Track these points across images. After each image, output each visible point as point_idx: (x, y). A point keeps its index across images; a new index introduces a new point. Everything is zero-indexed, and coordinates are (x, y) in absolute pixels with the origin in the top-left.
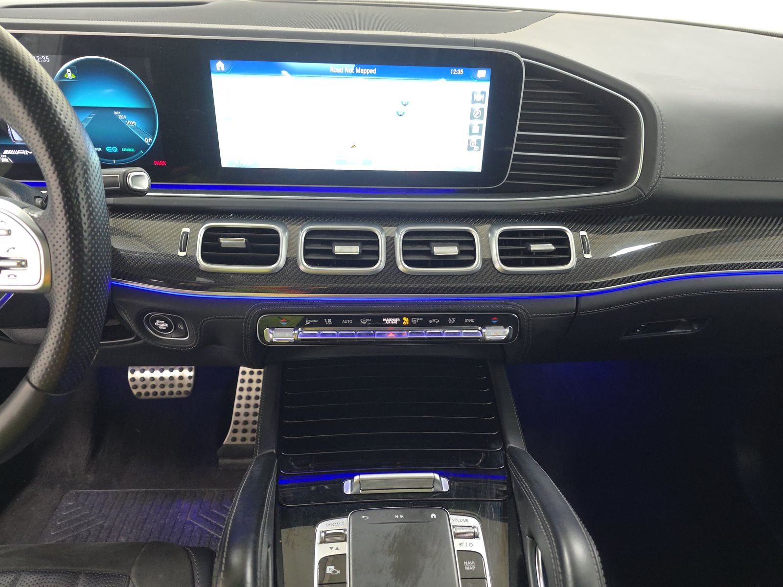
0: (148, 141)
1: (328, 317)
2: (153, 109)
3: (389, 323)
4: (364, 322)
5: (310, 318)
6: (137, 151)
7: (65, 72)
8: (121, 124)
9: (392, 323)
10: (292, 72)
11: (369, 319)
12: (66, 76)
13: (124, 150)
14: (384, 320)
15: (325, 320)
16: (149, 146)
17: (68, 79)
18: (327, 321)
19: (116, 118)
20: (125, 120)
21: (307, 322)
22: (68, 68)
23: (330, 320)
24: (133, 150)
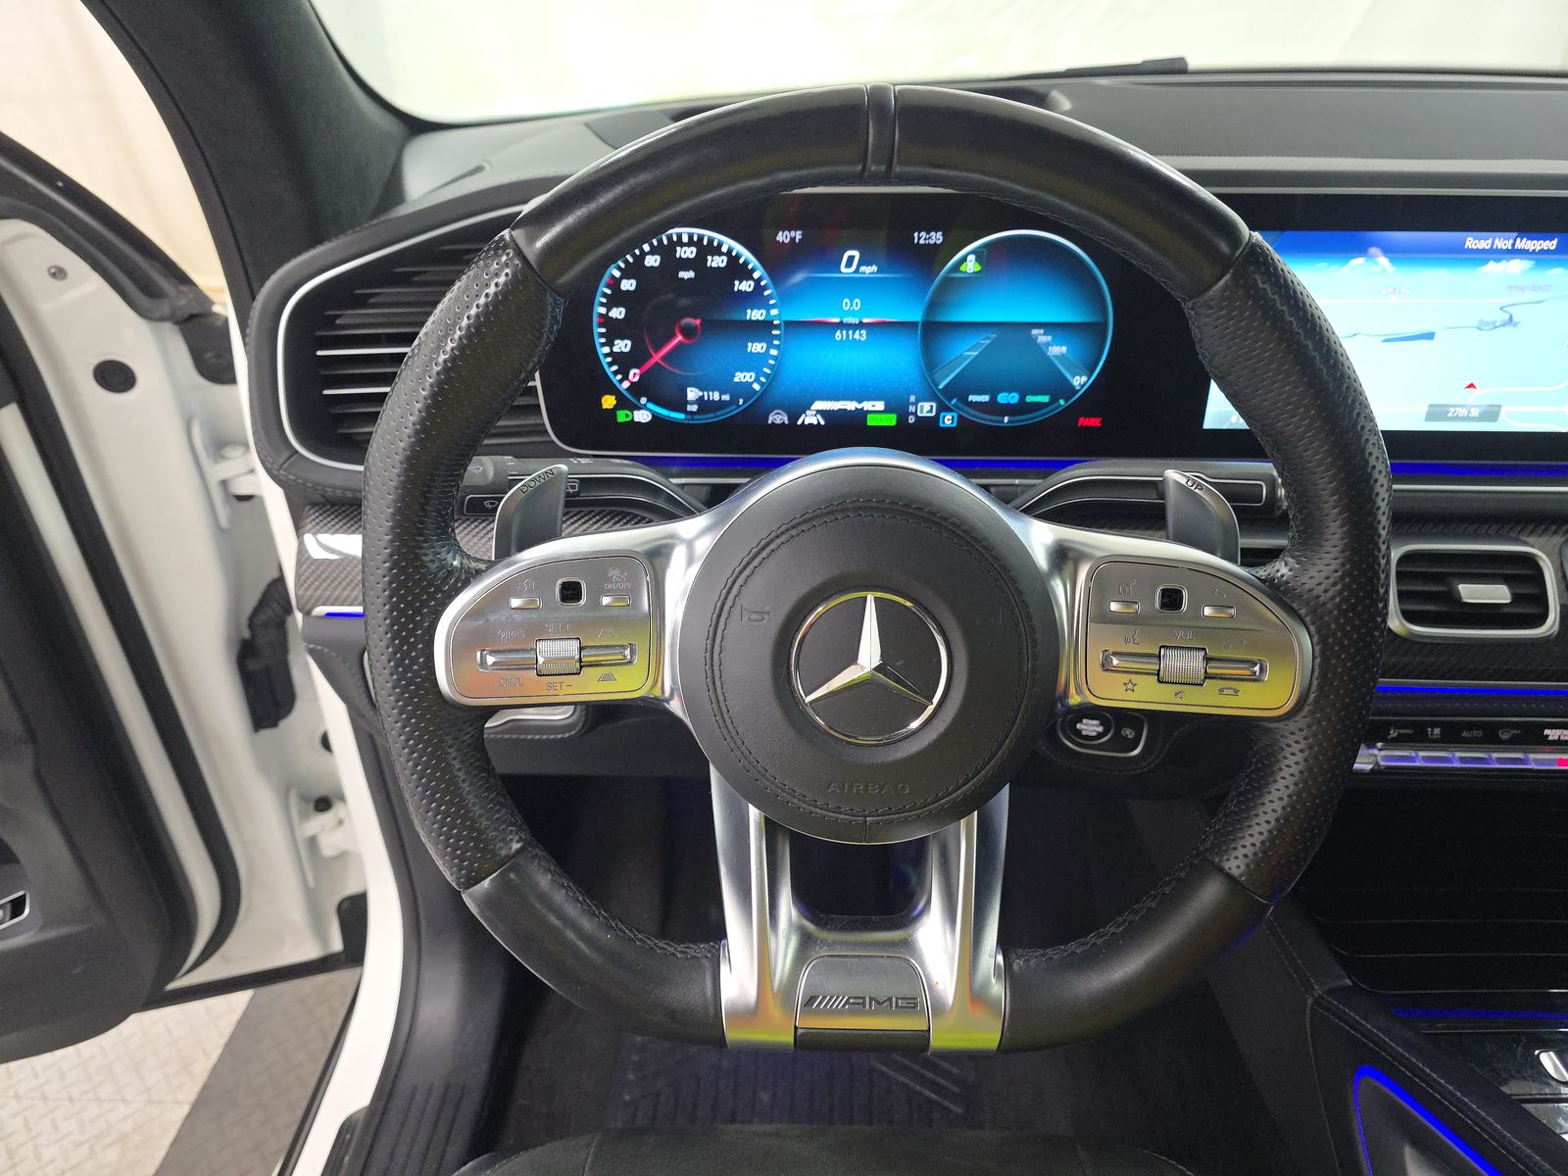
0: (1079, 381)
1: (1434, 725)
2: (1105, 325)
3: (1556, 738)
4: (1505, 736)
5: (1398, 725)
6: (1054, 400)
7: (964, 259)
8: (1040, 351)
9: (1562, 738)
10: (1389, 250)
11: (1517, 729)
12: (962, 268)
13: (1030, 399)
14: (1547, 732)
15: (1429, 729)
16: (1079, 391)
17: (966, 272)
18: (1432, 731)
19: (1034, 340)
20: (1048, 344)
21: (1392, 732)
22: (971, 253)
23: (1437, 731)
24: (1045, 399)
